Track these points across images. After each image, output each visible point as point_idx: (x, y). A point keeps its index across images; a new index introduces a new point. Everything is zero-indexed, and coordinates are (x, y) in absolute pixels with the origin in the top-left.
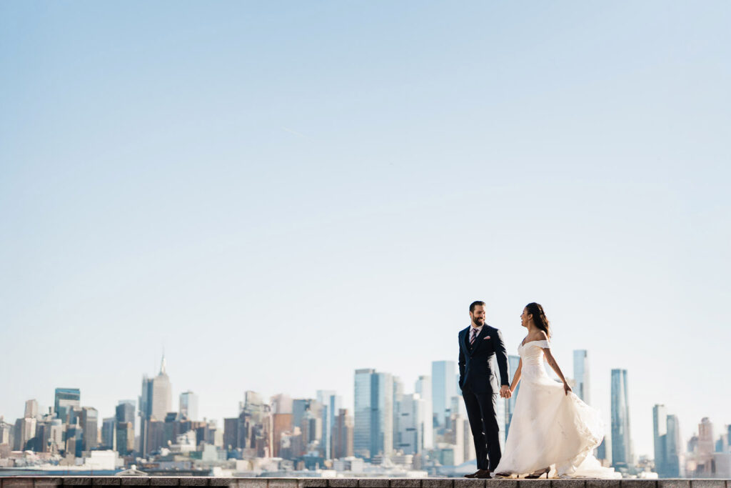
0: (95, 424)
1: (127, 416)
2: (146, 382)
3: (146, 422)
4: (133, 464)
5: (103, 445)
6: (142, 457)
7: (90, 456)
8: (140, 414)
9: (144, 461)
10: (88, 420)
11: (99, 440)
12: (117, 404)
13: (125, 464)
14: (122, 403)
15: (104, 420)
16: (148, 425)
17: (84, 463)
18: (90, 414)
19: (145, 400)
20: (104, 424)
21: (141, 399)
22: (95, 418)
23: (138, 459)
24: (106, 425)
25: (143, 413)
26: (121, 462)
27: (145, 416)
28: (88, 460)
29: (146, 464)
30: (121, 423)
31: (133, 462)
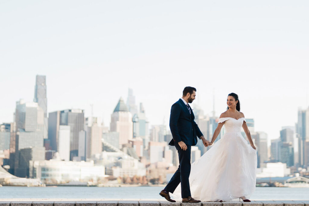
0: (266, 144)
1: (288, 138)
2: (301, 113)
3: (302, 142)
4: (297, 172)
5: (273, 159)
6: (303, 167)
7: (266, 167)
8: (297, 136)
9: (304, 170)
10: (261, 141)
11: (269, 155)
12: (281, 129)
13: (291, 173)
14: (284, 129)
15: (272, 140)
16: (303, 143)
17: (262, 172)
18: (262, 137)
19: (300, 126)
20: (272, 144)
21: (297, 125)
22: (266, 139)
23: (300, 169)
24: (273, 144)
25: (299, 135)
26: (288, 171)
27: (301, 138)
28: (265, 170)
29: (306, 173)
30: (284, 143)
31: (296, 171)
